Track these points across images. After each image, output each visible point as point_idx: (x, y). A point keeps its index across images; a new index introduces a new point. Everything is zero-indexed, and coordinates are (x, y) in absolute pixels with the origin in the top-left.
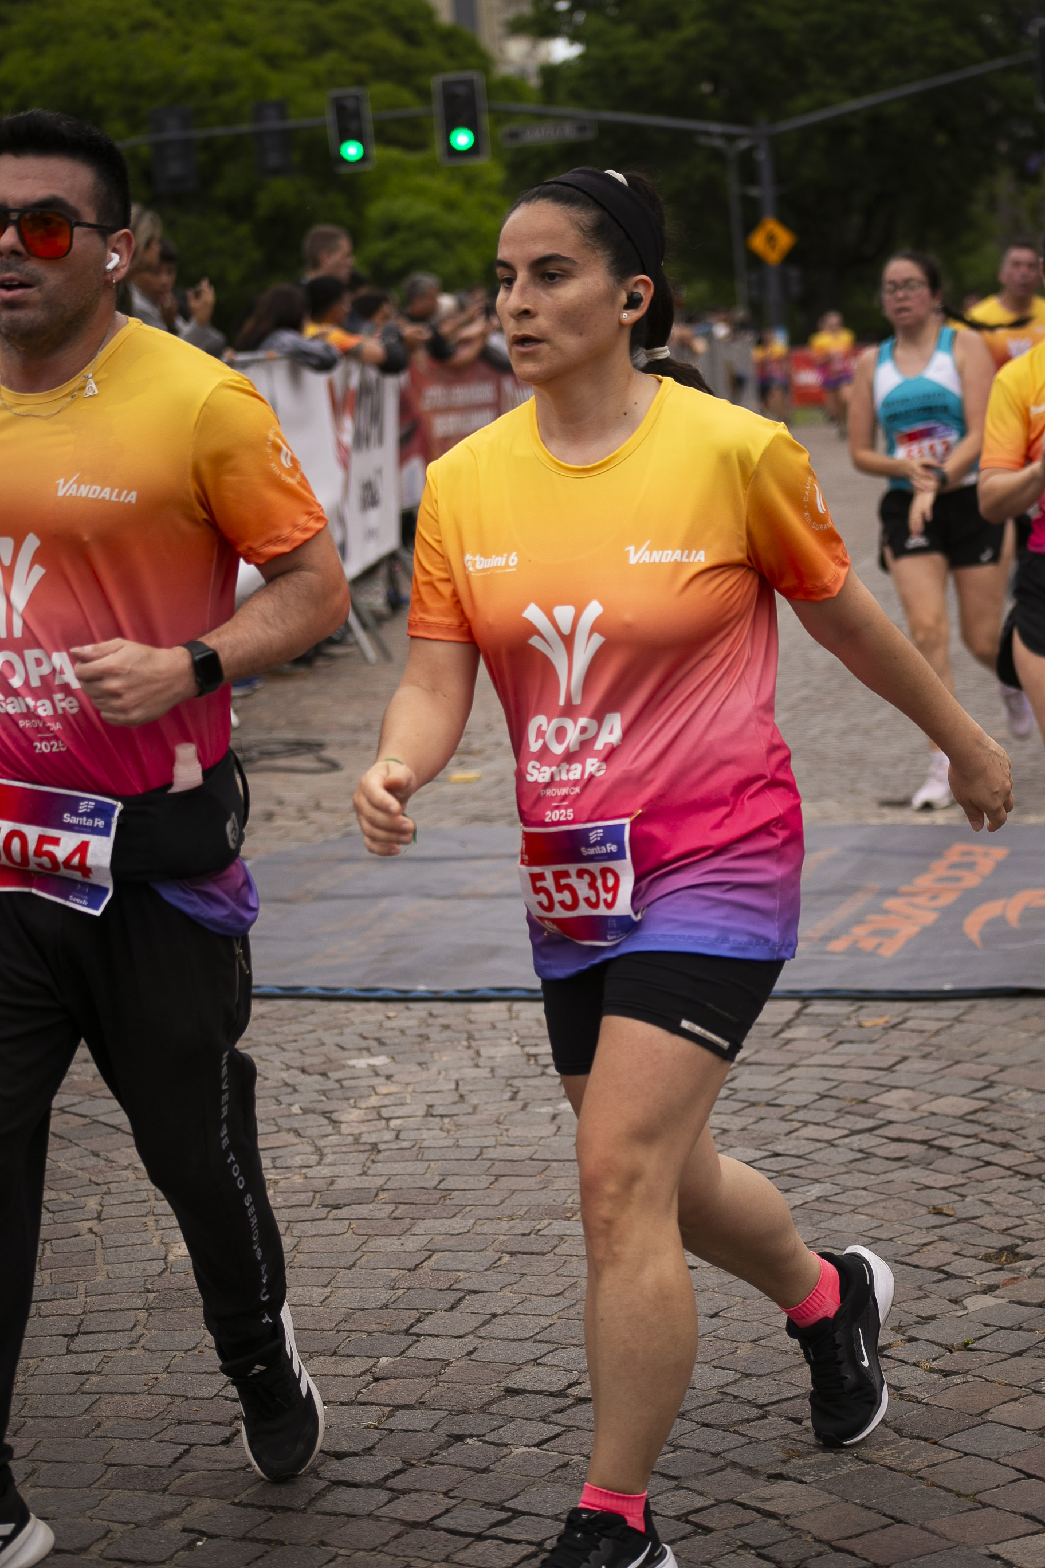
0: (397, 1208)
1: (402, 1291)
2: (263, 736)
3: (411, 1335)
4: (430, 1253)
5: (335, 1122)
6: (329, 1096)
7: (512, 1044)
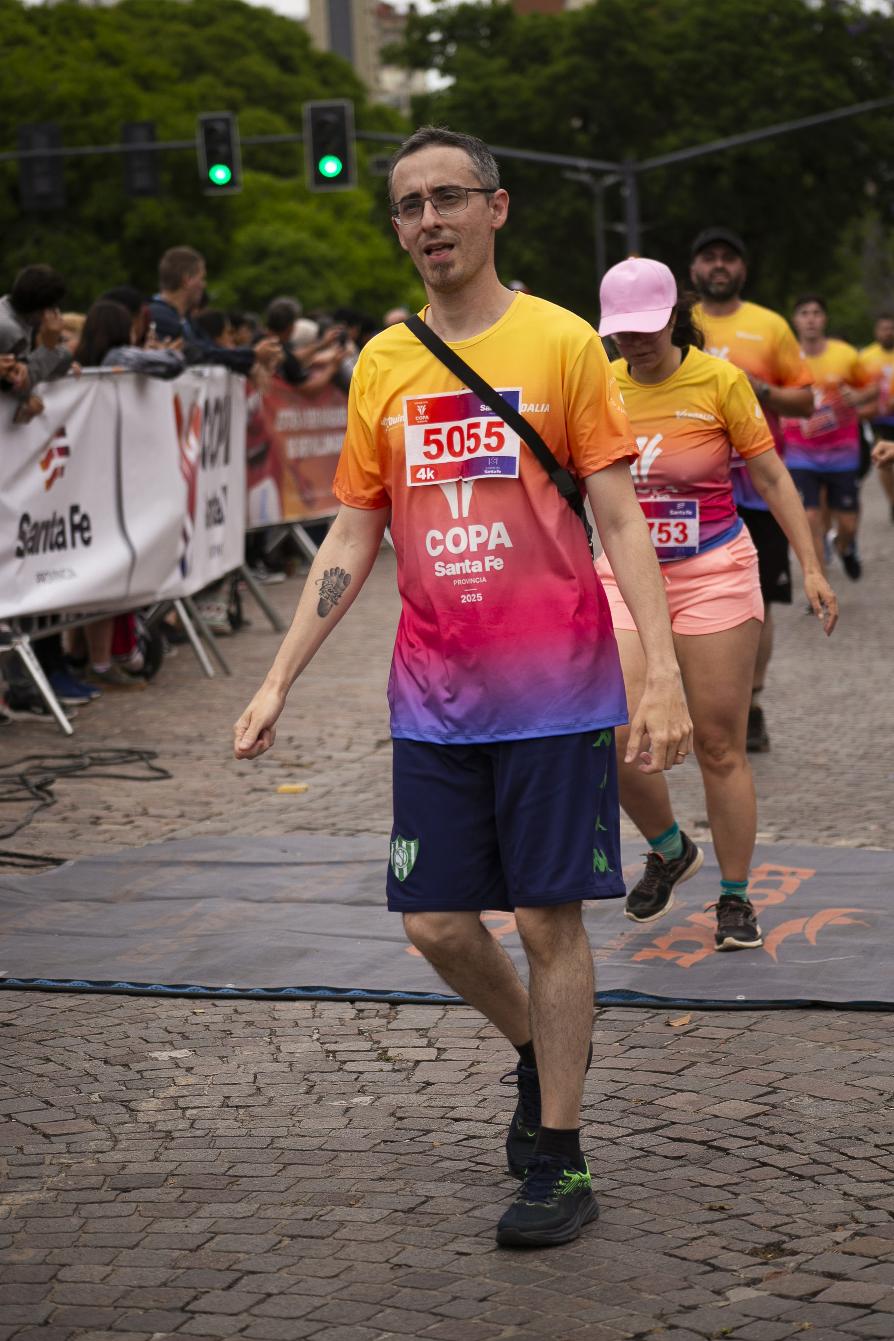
0: (184, 1192)
1: (181, 1271)
2: (97, 745)
3: (187, 1312)
4: (212, 1235)
5: (133, 1110)
6: (129, 1086)
7: (313, 1041)
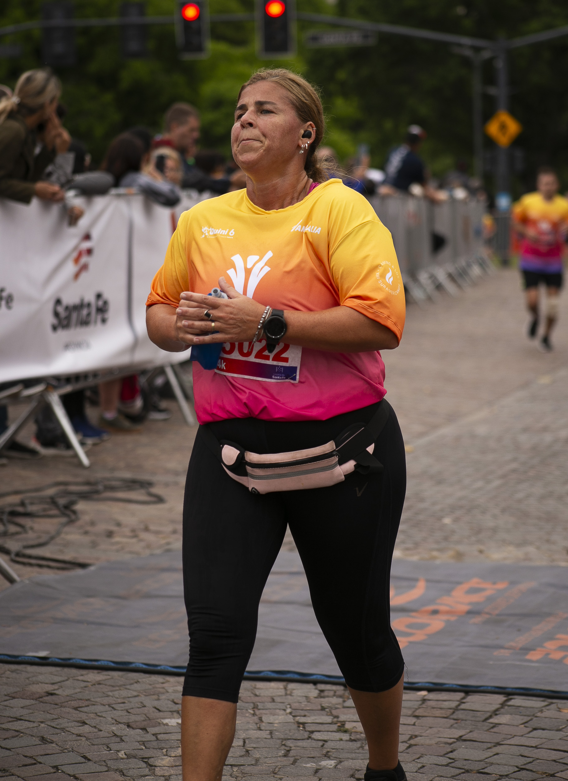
2: (107, 475)
5: (151, 766)
6: (147, 746)
7: (287, 714)
